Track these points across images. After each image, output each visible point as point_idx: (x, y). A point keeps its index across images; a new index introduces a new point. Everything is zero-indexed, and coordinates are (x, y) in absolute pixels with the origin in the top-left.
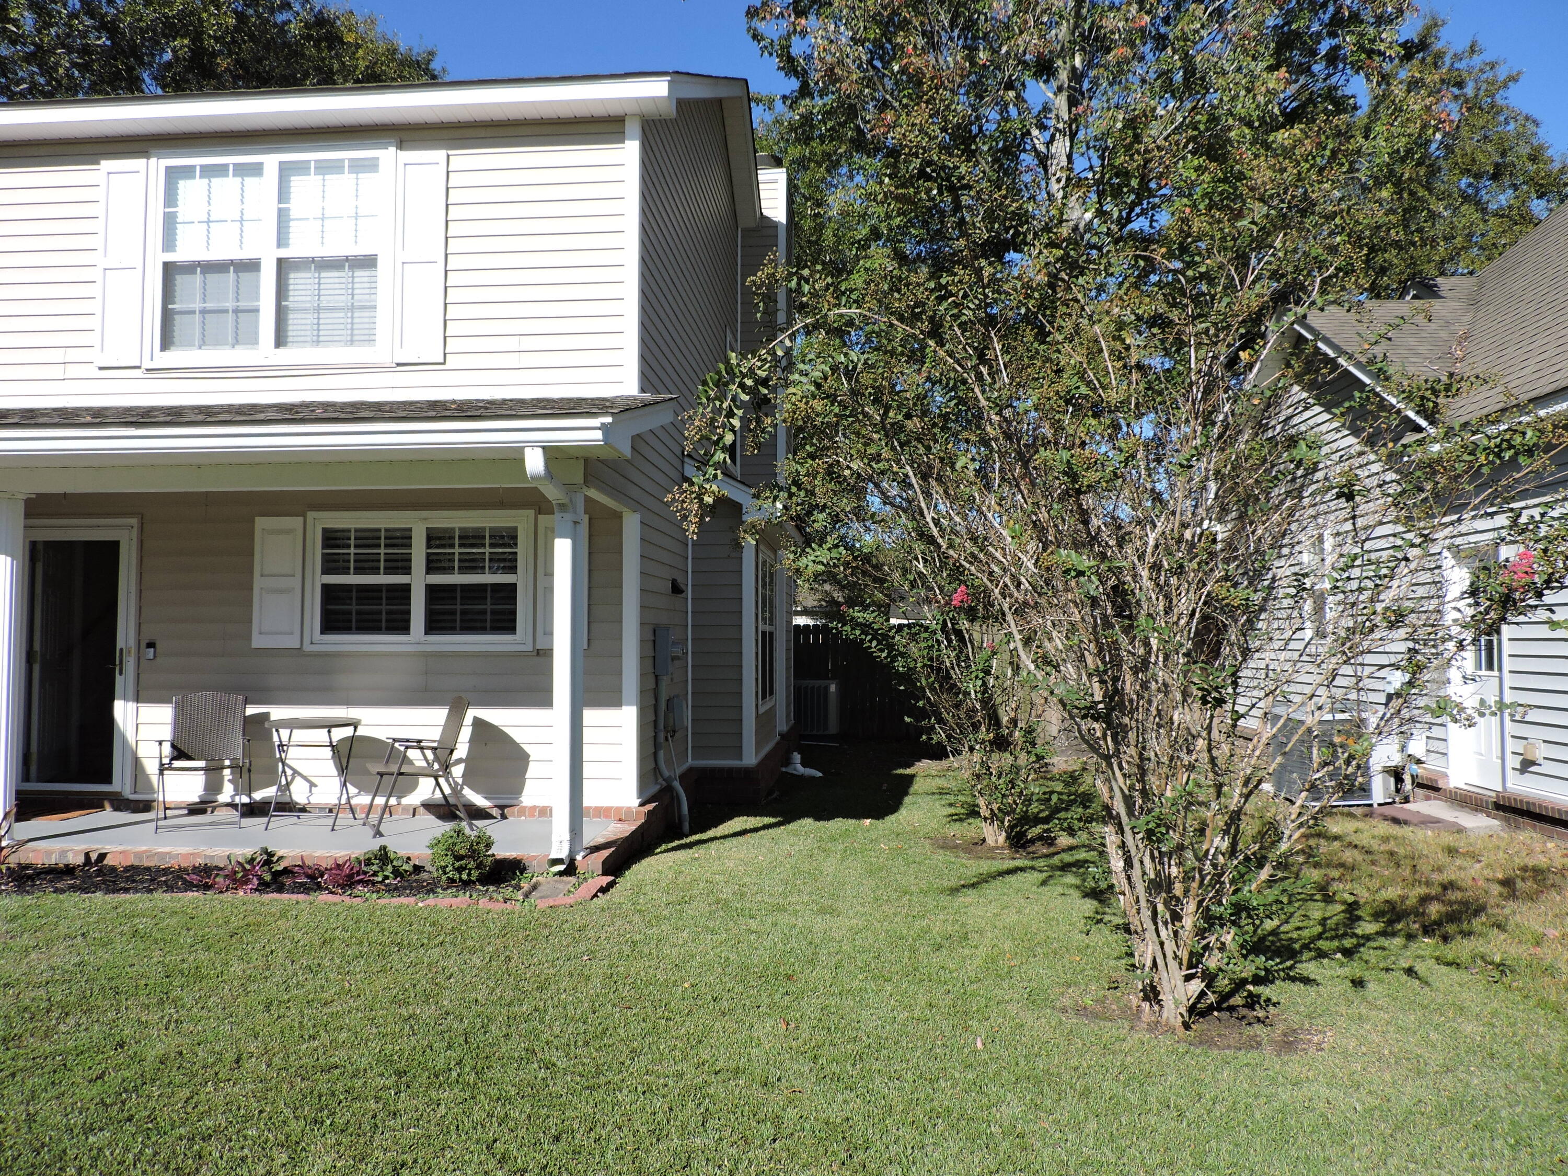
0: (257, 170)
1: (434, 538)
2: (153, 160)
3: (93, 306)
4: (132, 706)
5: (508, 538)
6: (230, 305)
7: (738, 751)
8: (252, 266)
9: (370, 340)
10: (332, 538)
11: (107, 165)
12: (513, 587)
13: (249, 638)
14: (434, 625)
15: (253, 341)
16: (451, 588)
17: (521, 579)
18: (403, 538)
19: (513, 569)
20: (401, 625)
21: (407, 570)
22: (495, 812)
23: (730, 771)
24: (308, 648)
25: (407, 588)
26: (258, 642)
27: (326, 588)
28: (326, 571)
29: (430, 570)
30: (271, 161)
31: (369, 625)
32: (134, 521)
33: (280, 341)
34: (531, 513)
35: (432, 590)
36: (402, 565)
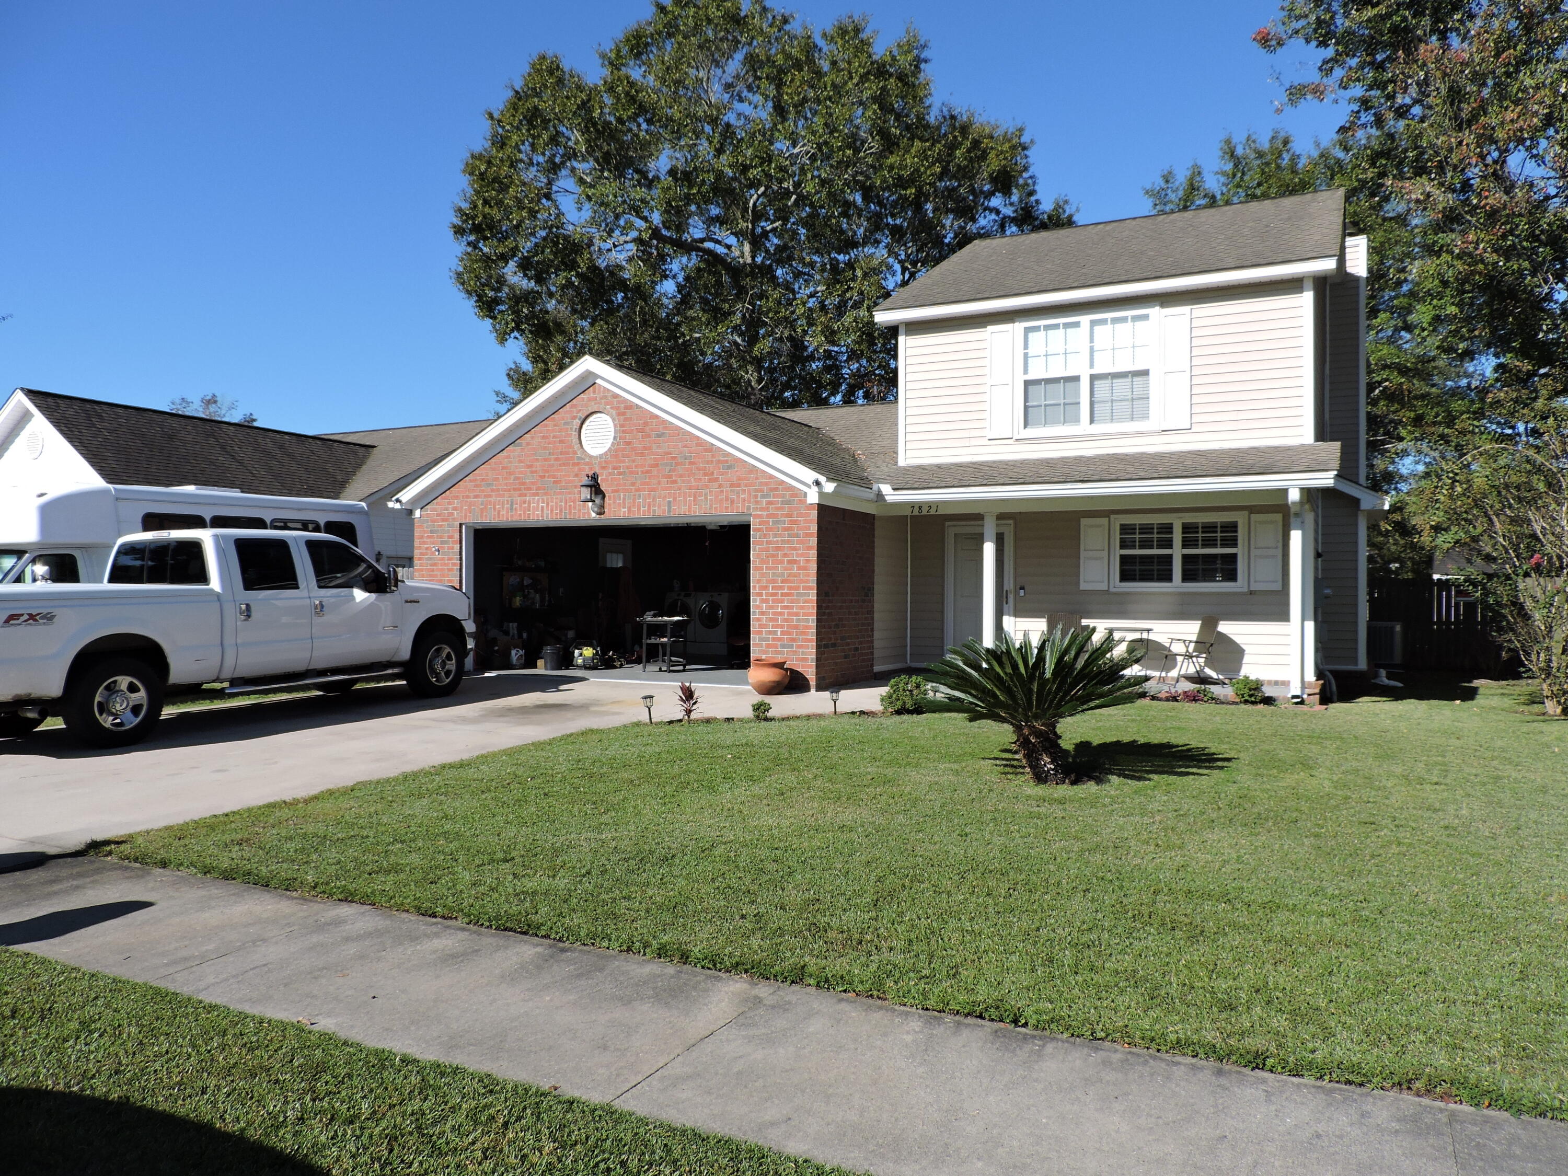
0: (1077, 325)
1: (1186, 528)
2: (1017, 324)
3: (986, 406)
4: (1012, 619)
5: (1233, 527)
6: (1062, 402)
7: (1355, 660)
8: (1076, 379)
9: (1145, 416)
10: (1125, 529)
11: (991, 328)
12: (1235, 556)
13: (1078, 583)
14: (1188, 576)
15: (1077, 420)
16: (1196, 556)
17: (1240, 551)
18: (1168, 528)
19: (1235, 545)
20: (1168, 578)
21: (1170, 546)
22: (1227, 681)
23: (1350, 673)
24: (1112, 590)
25: (1170, 557)
26: (1083, 586)
27: (1122, 557)
28: (1122, 547)
29: (1184, 546)
30: (1085, 319)
31: (1146, 577)
32: (1011, 522)
33: (1092, 421)
34: (1246, 513)
35: (1185, 557)
36: (1169, 544)
